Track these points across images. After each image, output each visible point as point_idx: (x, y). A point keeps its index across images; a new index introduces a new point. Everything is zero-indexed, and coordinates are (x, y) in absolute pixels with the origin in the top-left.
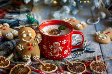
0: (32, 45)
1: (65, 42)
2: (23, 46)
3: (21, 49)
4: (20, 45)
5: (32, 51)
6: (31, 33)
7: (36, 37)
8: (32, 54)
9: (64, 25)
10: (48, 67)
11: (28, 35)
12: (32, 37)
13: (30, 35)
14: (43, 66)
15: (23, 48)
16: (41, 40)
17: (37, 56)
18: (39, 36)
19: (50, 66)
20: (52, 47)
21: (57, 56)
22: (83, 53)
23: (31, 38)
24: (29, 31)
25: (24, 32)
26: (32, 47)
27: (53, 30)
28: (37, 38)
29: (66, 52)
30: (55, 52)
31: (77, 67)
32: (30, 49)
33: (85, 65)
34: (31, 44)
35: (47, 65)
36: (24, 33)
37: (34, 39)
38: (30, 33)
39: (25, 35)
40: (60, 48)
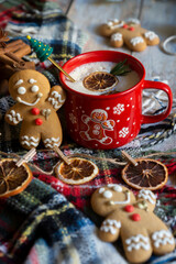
0: (41, 113)
1: (119, 109)
2: (19, 115)
3: (16, 122)
4: (14, 112)
5: (42, 126)
6: (38, 84)
7: (50, 95)
8: (41, 134)
9: (126, 64)
10: (75, 169)
11: (30, 90)
12: (41, 95)
13: (36, 89)
14: (65, 164)
15: (20, 119)
16: (62, 101)
17: (53, 139)
18: (58, 92)
19: (81, 166)
20: (88, 119)
21: (101, 141)
22: (168, 136)
23: (37, 97)
24: (32, 81)
25: (21, 81)
26: (41, 119)
27: (98, 76)
28: (53, 96)
29: (124, 132)
30: (96, 132)
31: (146, 172)
32: (36, 122)
33: (166, 169)
34: (37, 111)
35: (76, 164)
36: (22, 85)
37: (47, 100)
38: (35, 84)
39: (23, 90)
40: (108, 122)
